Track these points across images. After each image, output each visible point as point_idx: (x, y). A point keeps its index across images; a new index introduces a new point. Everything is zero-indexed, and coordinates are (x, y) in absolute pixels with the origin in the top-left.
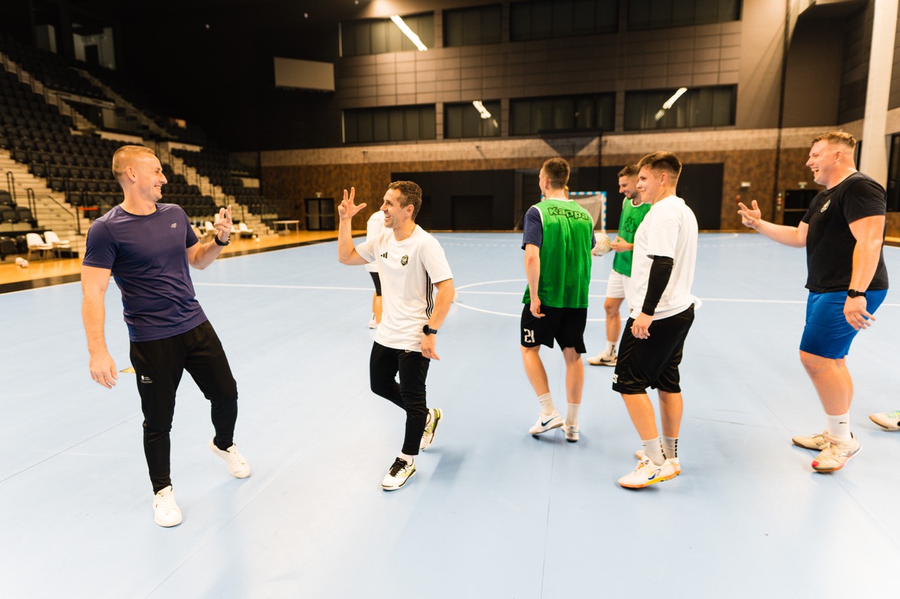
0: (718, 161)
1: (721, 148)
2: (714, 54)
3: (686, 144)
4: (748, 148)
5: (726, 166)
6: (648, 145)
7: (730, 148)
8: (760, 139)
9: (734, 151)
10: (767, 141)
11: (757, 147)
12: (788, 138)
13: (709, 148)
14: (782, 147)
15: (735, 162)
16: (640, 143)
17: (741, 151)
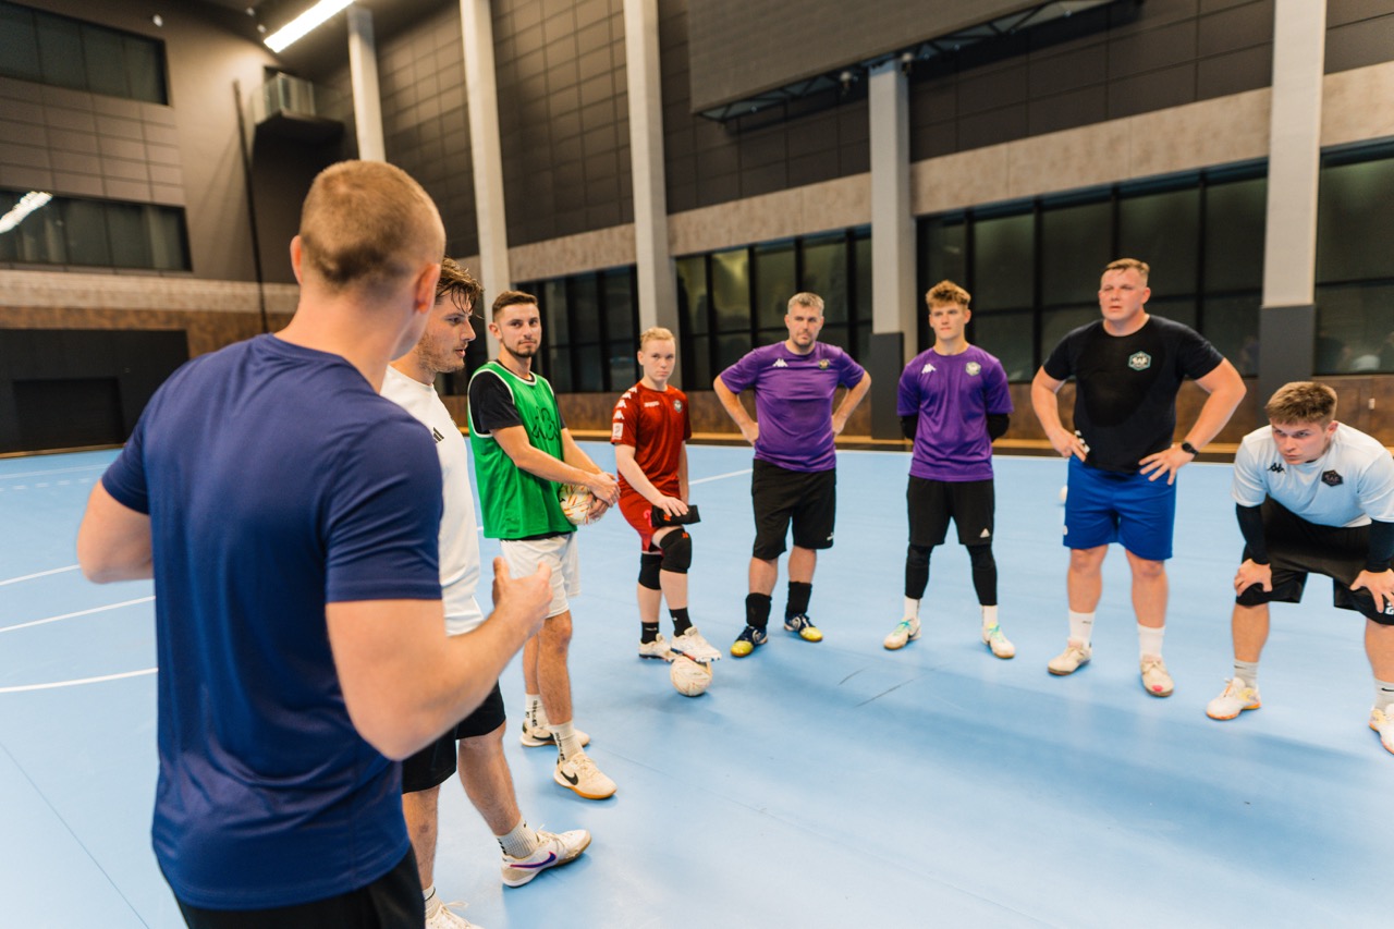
0: (175, 326)
1: (176, 306)
2: (133, 150)
3: (113, 295)
4: (219, 308)
5: (190, 335)
6: (36, 292)
7: (191, 306)
8: (234, 297)
9: (198, 312)
10: (245, 300)
11: (233, 308)
12: (273, 297)
13: (156, 304)
14: (269, 310)
15: (202, 329)
16: (15, 288)
17: (210, 313)
